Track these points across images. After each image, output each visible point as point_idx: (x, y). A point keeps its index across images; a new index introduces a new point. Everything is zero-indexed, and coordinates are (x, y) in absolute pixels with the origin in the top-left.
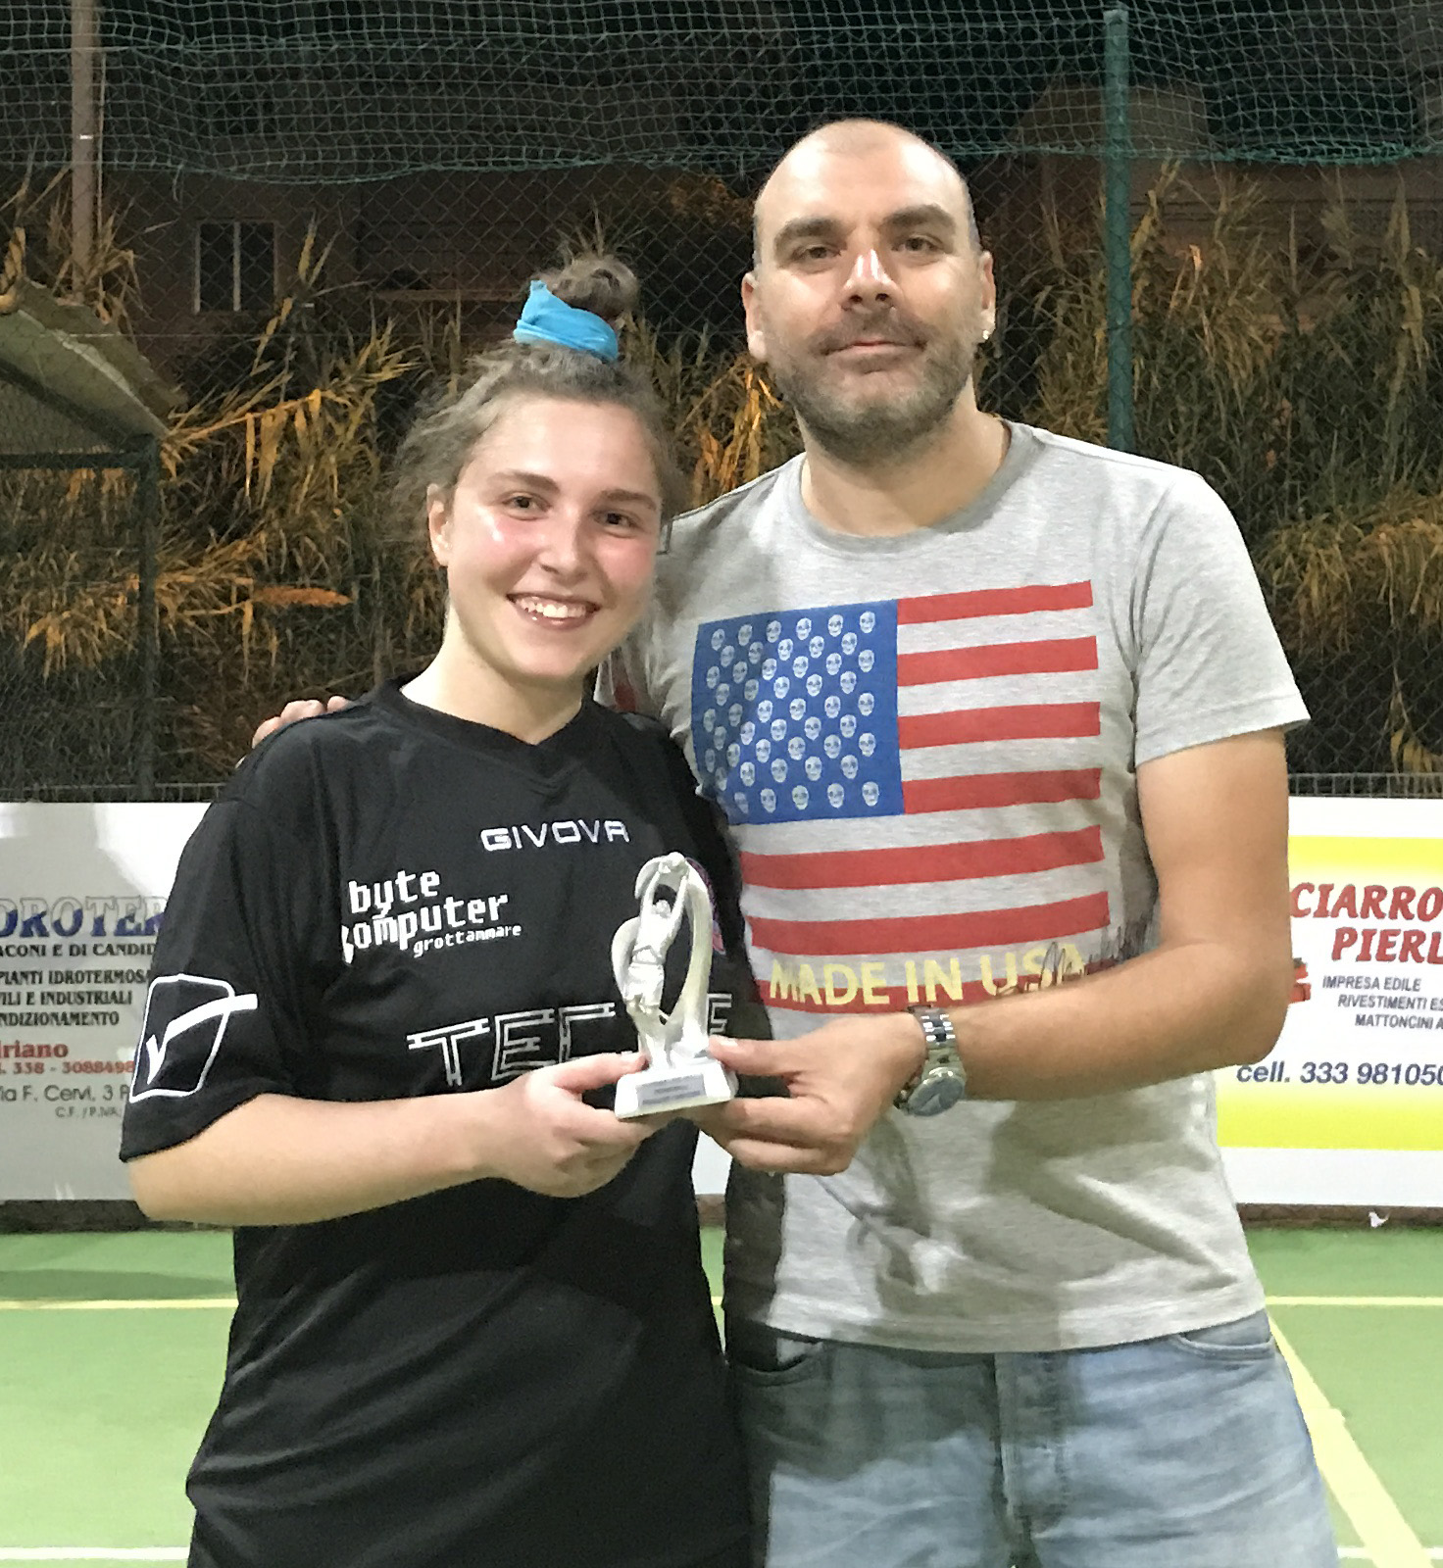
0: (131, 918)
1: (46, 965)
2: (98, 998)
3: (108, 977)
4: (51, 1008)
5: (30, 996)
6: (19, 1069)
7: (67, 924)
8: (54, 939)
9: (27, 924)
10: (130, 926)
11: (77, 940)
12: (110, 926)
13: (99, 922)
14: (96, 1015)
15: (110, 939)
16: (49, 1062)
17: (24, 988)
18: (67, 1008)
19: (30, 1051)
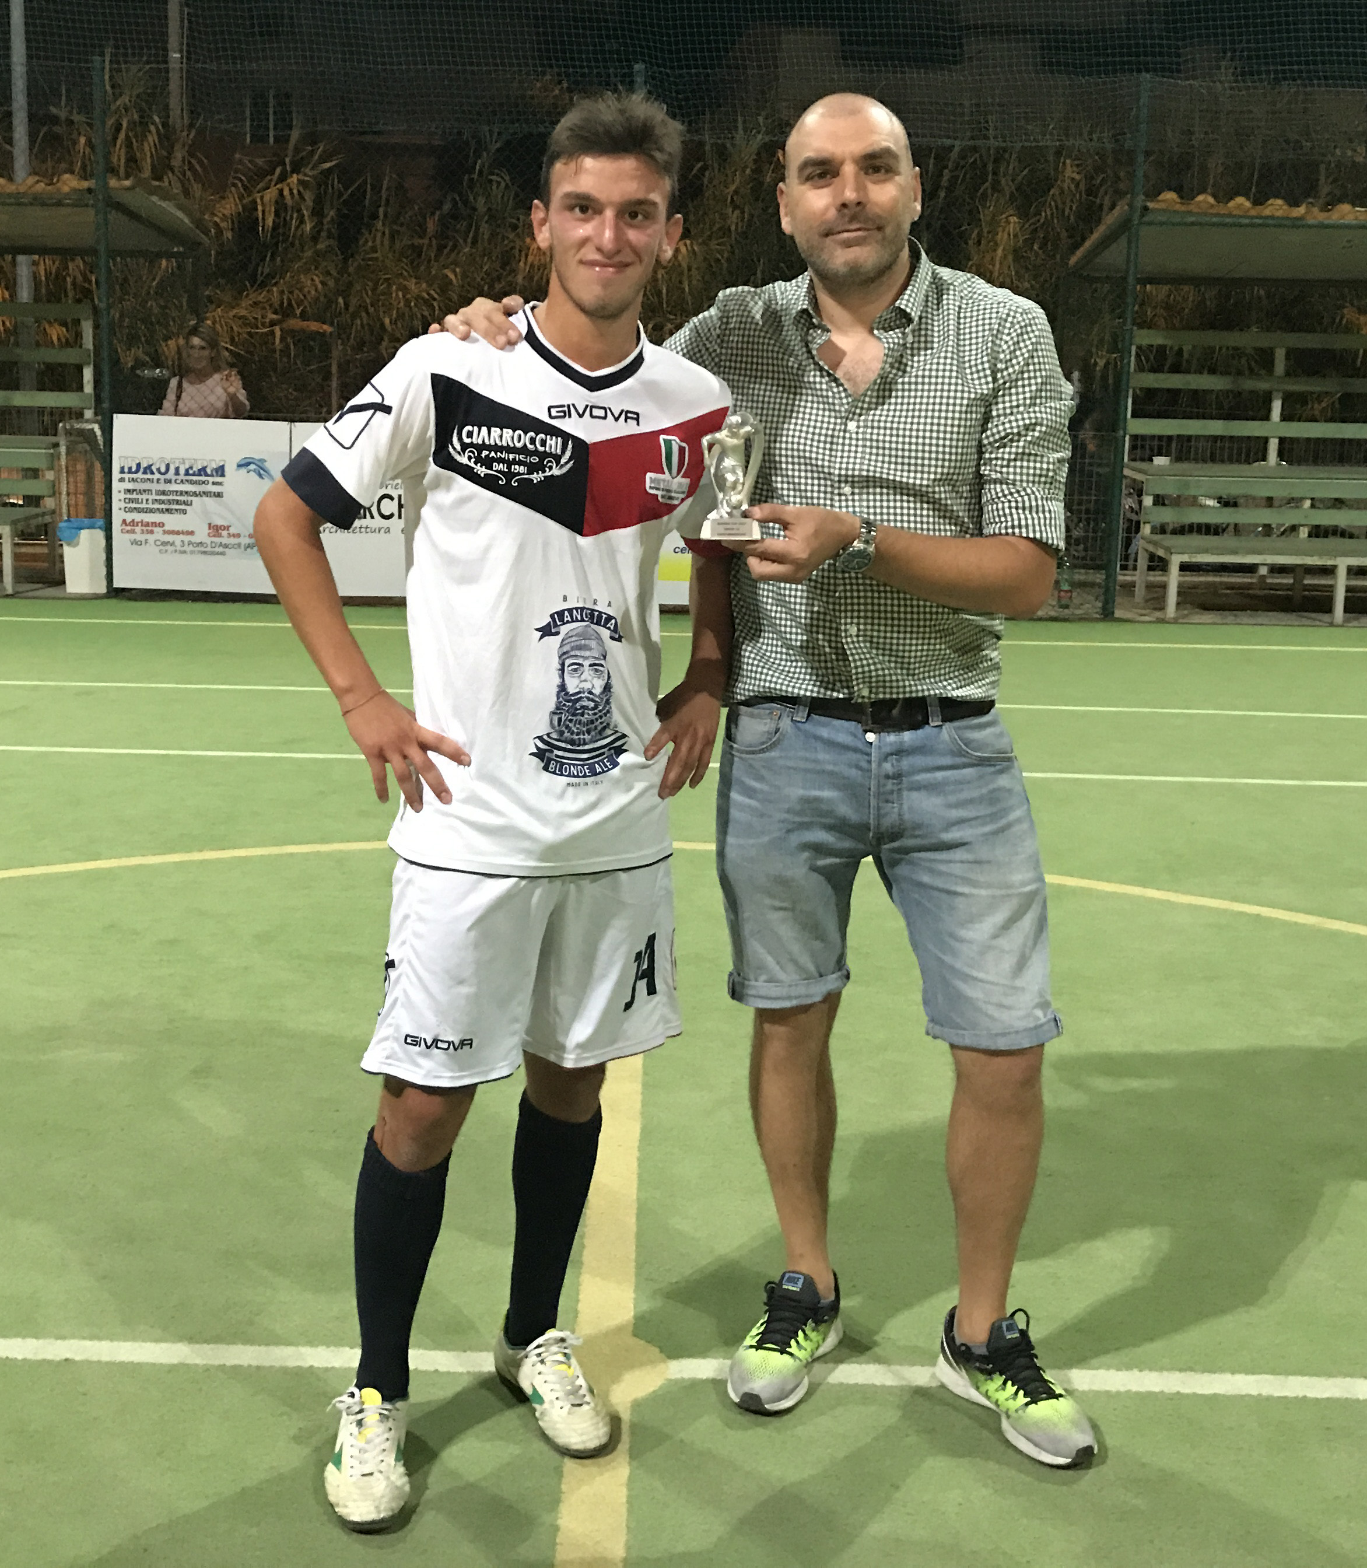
0: (191, 468)
1: (155, 487)
2: (178, 502)
3: (181, 493)
4: (156, 506)
5: (147, 500)
6: (143, 532)
7: (163, 470)
8: (157, 476)
9: (145, 469)
10: (191, 472)
11: (168, 476)
12: (182, 471)
13: (177, 469)
14: (176, 510)
15: (182, 477)
16: (156, 529)
17: (145, 497)
18: (163, 506)
19: (147, 524)
